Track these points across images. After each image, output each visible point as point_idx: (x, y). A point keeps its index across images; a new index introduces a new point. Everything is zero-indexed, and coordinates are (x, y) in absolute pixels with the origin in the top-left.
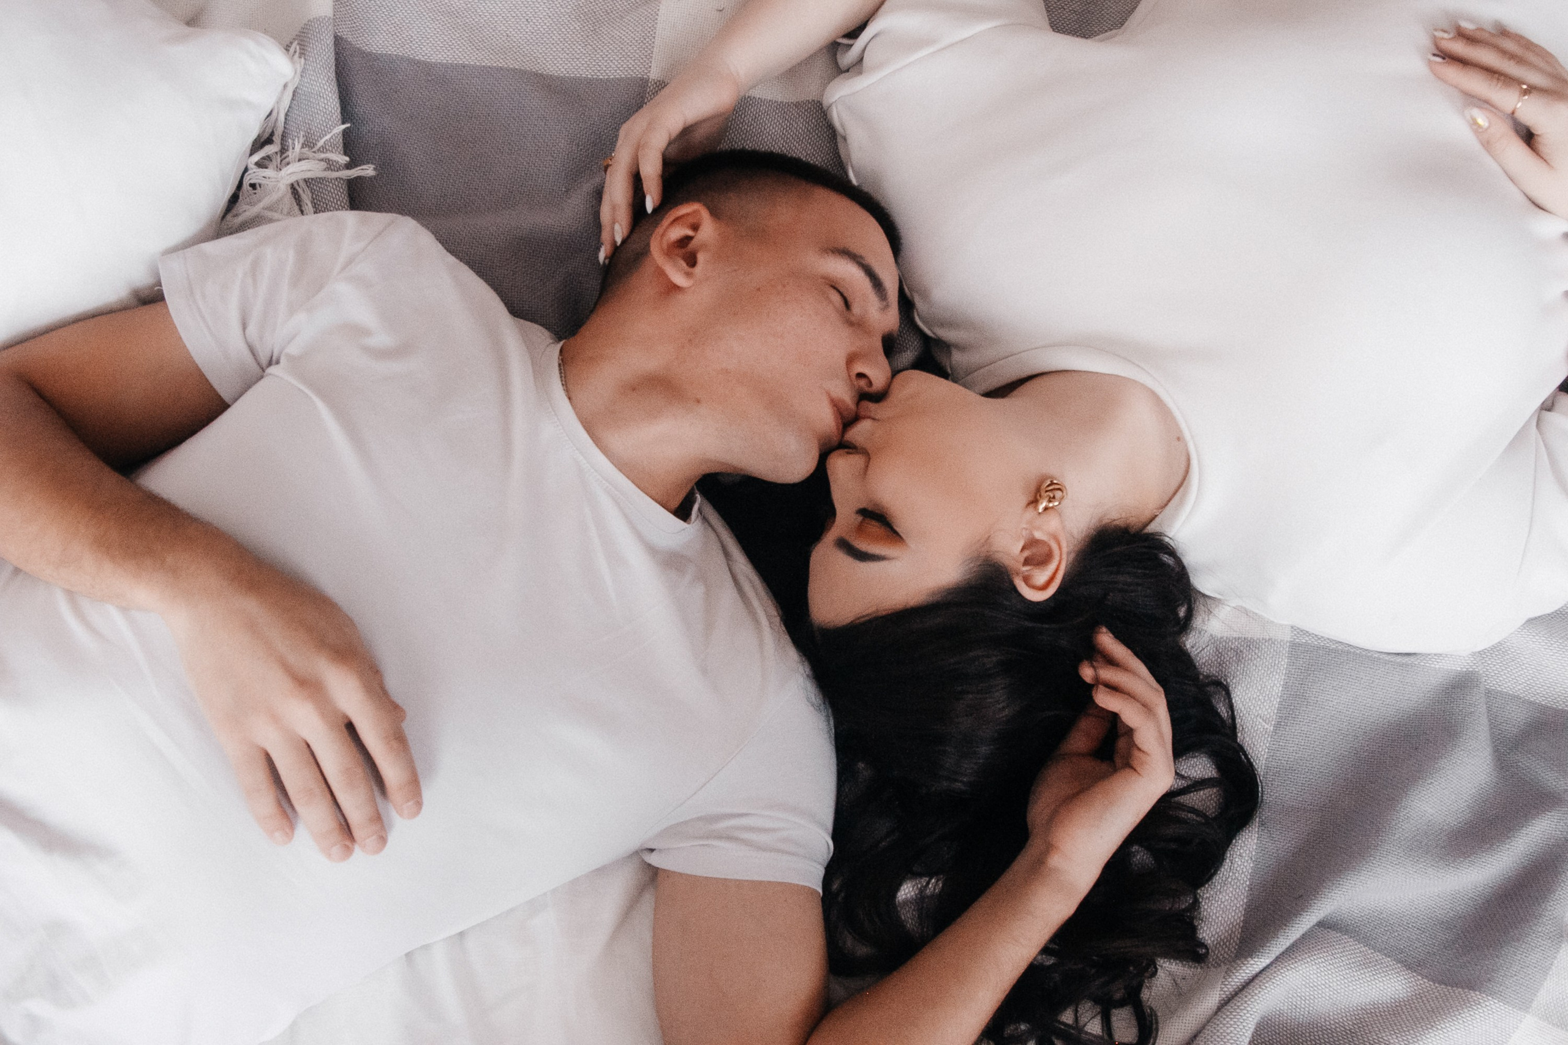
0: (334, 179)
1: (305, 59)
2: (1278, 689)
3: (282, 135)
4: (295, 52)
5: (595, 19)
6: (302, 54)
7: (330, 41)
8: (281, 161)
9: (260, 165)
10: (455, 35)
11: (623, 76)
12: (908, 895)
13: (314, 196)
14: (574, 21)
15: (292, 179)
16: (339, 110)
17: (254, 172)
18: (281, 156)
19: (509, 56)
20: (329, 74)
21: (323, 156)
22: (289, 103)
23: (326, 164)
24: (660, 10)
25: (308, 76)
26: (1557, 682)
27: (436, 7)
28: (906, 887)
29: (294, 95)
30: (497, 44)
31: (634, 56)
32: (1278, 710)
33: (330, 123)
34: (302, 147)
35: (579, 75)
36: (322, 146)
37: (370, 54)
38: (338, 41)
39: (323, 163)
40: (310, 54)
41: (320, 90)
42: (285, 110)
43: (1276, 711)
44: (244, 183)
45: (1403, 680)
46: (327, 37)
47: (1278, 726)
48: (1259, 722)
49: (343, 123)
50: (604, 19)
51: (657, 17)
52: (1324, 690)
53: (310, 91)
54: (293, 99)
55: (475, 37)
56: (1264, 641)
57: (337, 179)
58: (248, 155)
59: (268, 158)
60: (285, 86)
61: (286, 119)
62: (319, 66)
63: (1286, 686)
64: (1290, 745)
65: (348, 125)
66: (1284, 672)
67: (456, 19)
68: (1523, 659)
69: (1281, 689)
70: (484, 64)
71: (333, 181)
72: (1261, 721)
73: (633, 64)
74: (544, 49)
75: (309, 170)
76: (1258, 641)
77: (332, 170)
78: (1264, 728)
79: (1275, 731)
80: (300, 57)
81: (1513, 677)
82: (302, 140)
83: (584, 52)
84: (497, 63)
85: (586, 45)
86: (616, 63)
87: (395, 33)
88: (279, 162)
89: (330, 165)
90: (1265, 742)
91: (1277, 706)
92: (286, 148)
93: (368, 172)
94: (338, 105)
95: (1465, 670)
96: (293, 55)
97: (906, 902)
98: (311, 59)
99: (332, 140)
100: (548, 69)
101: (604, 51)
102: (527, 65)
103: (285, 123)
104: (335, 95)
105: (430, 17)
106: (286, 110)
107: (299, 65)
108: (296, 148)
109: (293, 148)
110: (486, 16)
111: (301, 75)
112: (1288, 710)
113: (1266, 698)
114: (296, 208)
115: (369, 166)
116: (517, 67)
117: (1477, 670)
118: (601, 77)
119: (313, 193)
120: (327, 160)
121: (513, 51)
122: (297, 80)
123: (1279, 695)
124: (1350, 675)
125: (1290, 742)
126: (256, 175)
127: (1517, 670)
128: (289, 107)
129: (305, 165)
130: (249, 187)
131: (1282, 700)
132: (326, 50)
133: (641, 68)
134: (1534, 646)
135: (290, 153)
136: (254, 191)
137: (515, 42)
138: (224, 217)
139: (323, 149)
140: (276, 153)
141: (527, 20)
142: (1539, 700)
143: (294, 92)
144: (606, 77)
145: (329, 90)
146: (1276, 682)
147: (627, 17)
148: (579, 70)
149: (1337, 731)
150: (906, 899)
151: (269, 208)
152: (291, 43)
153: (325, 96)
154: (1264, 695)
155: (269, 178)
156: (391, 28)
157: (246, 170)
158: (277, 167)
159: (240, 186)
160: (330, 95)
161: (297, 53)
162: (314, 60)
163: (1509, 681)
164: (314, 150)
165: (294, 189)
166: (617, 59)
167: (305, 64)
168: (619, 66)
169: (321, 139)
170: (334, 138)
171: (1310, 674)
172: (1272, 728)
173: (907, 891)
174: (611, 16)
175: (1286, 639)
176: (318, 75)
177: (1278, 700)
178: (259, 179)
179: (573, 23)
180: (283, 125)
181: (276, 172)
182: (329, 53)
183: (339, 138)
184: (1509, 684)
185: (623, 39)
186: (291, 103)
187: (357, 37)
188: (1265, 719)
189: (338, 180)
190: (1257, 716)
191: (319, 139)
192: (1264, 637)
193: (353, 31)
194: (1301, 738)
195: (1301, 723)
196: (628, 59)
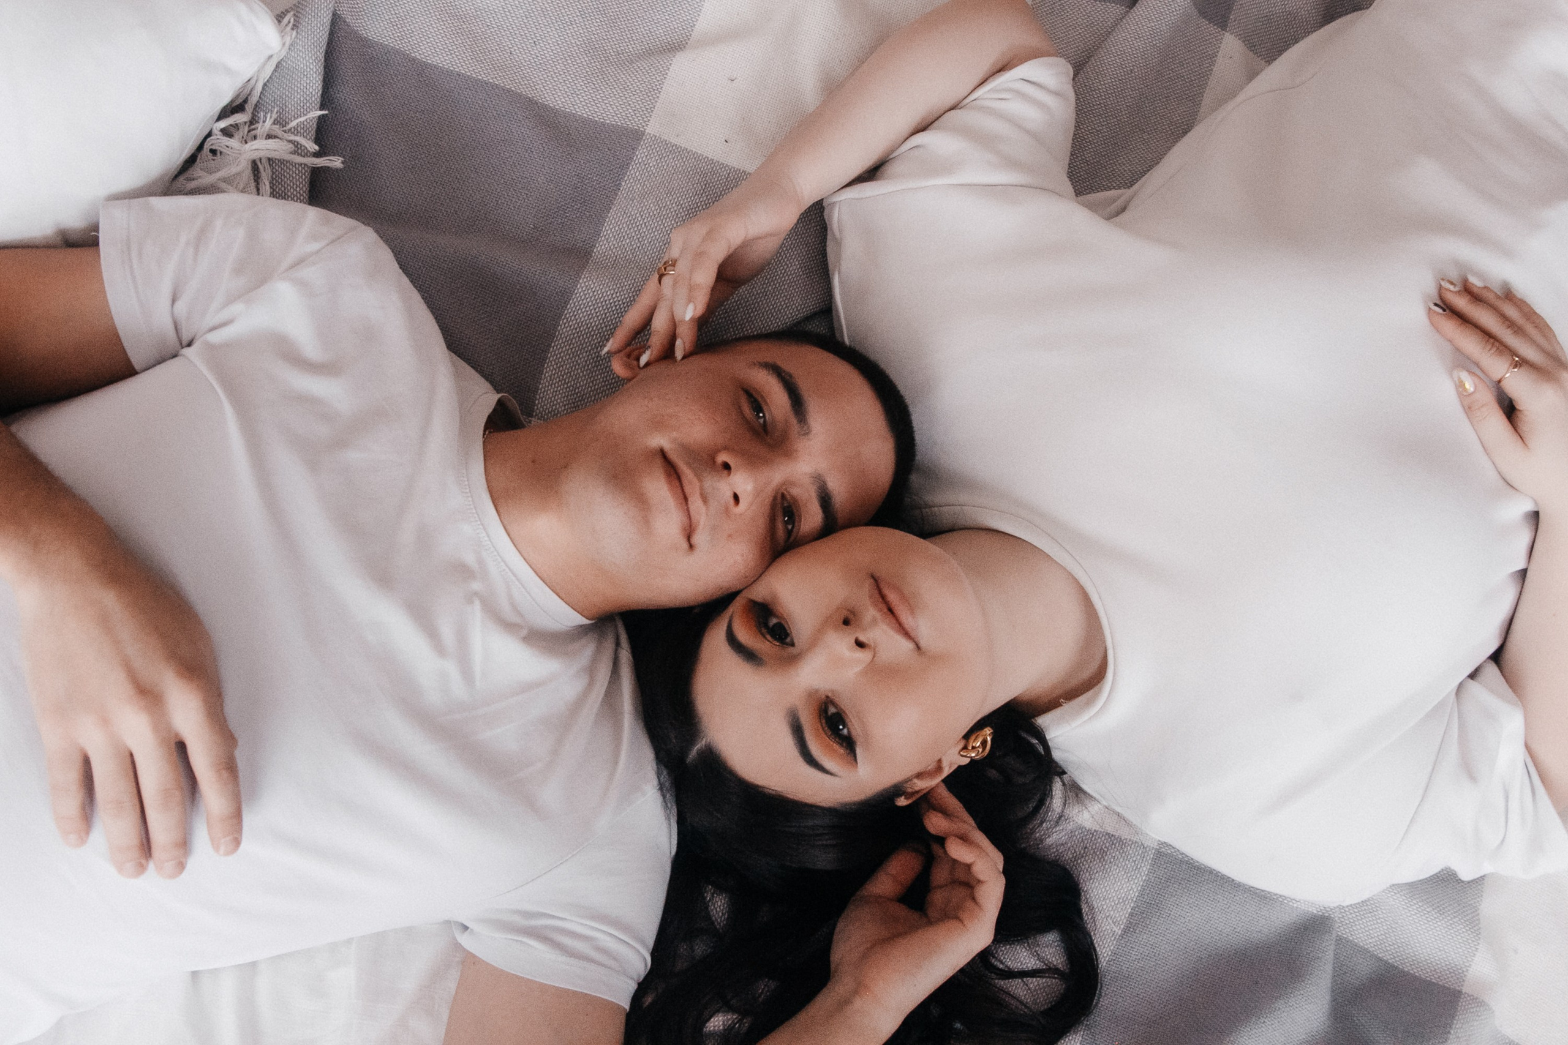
0: (298, 164)
1: (297, 32)
2: (1134, 893)
3: (256, 105)
4: (289, 22)
5: (604, 57)
6: (295, 27)
7: (327, 19)
8: (249, 131)
9: (227, 132)
10: (457, 40)
11: (619, 124)
12: (716, 1028)
13: (274, 177)
14: (582, 55)
15: (255, 155)
16: (319, 94)
17: (218, 139)
18: (249, 126)
19: (507, 75)
20: (318, 53)
21: (292, 138)
22: (270, 74)
23: (294, 147)
24: (672, 65)
25: (296, 50)
26: (1408, 943)
27: (444, 7)
28: (716, 1019)
29: (277, 66)
30: (498, 60)
31: (635, 106)
32: (1129, 915)
33: (308, 105)
34: (274, 123)
35: (574, 112)
36: (294, 128)
37: (366, 40)
38: (336, 20)
39: (291, 145)
40: (303, 29)
41: (305, 68)
42: (264, 79)
43: (1127, 916)
44: (205, 147)
45: (1259, 912)
46: (325, 15)
47: (1126, 931)
48: (1109, 923)
49: (322, 108)
50: (613, 59)
51: (667, 71)
52: (1180, 904)
53: (294, 66)
54: (275, 70)
55: (478, 47)
56: (1130, 843)
57: (301, 164)
58: (216, 118)
59: (236, 126)
60: (271, 57)
61: (263, 89)
62: (309, 44)
63: (1142, 894)
64: (1133, 953)
65: (326, 112)
66: (1144, 878)
67: (462, 24)
68: (1380, 912)
69: (1137, 894)
70: (480, 78)
71: (297, 166)
72: (1111, 922)
73: (632, 114)
74: (545, 76)
75: (275, 150)
76: (1125, 841)
77: (298, 154)
78: (1112, 930)
79: (1121, 936)
80: (293, 29)
81: (1367, 929)
82: (275, 116)
83: (585, 89)
84: (495, 80)
85: (589, 82)
86: (615, 109)
87: (397, 24)
88: (246, 133)
89: (298, 149)
90: (1110, 944)
91: (1129, 910)
92: (257, 119)
93: (336, 163)
94: (320, 88)
95: (1320, 913)
96: (286, 25)
97: (712, 1034)
98: (303, 34)
99: (305, 123)
100: (545, 97)
101: (606, 93)
102: (524, 88)
103: (261, 92)
104: (320, 77)
105: (436, 15)
106: (266, 80)
107: (289, 38)
108: (266, 125)
109: (264, 122)
110: (493, 27)
111: (289, 49)
112: (1140, 917)
113: (1121, 901)
114: (253, 184)
115: (338, 158)
116: (513, 89)
117: (1333, 916)
118: (597, 119)
119: (273, 173)
120: (296, 143)
121: (513, 70)
122: (284, 53)
123: (1134, 899)
124: (1208, 896)
125: (1135, 950)
126: (219, 141)
127: (1372, 923)
128: (270, 78)
129: (272, 144)
130: (209, 153)
131: (1135, 906)
132: (321, 29)
133: (639, 120)
134: (1394, 903)
135: (259, 125)
136: (215, 158)
137: (517, 61)
138: (176, 177)
139: (295, 131)
140: (245, 123)
141: (535, 42)
142: (1387, 957)
143: (279, 63)
144: (602, 120)
145: (315, 70)
146: (1134, 886)
147: (637, 63)
148: (575, 107)
149: (1183, 948)
150: (714, 1030)
151: (225, 180)
152: (287, 11)
153: (308, 76)
154: (1119, 897)
155: (232, 148)
156: (393, 18)
157: (209, 135)
158: (243, 137)
159: (200, 147)
160: (314, 76)
161: (291, 25)
162: (306, 36)
163: (1363, 932)
164: (285, 128)
165: (255, 166)
166: (617, 104)
167: (296, 37)
168: (617, 112)
169: (295, 118)
170: (308, 121)
171: (1169, 885)
172: (1120, 932)
173: (717, 1023)
174: (621, 58)
175: (1152, 846)
176: (307, 52)
177: (1132, 905)
178: (221, 147)
179: (581, 57)
180: (259, 95)
181: (240, 144)
182: (323, 32)
183: (313, 121)
184: (1362, 935)
185: (628, 86)
186: (272, 73)
187: (357, 19)
188: (1115, 921)
189: (303, 166)
190: (1108, 916)
191: (293, 119)
192: (1132, 838)
193: (354, 11)
194: (1146, 948)
195: (1150, 933)
196: (628, 107)
